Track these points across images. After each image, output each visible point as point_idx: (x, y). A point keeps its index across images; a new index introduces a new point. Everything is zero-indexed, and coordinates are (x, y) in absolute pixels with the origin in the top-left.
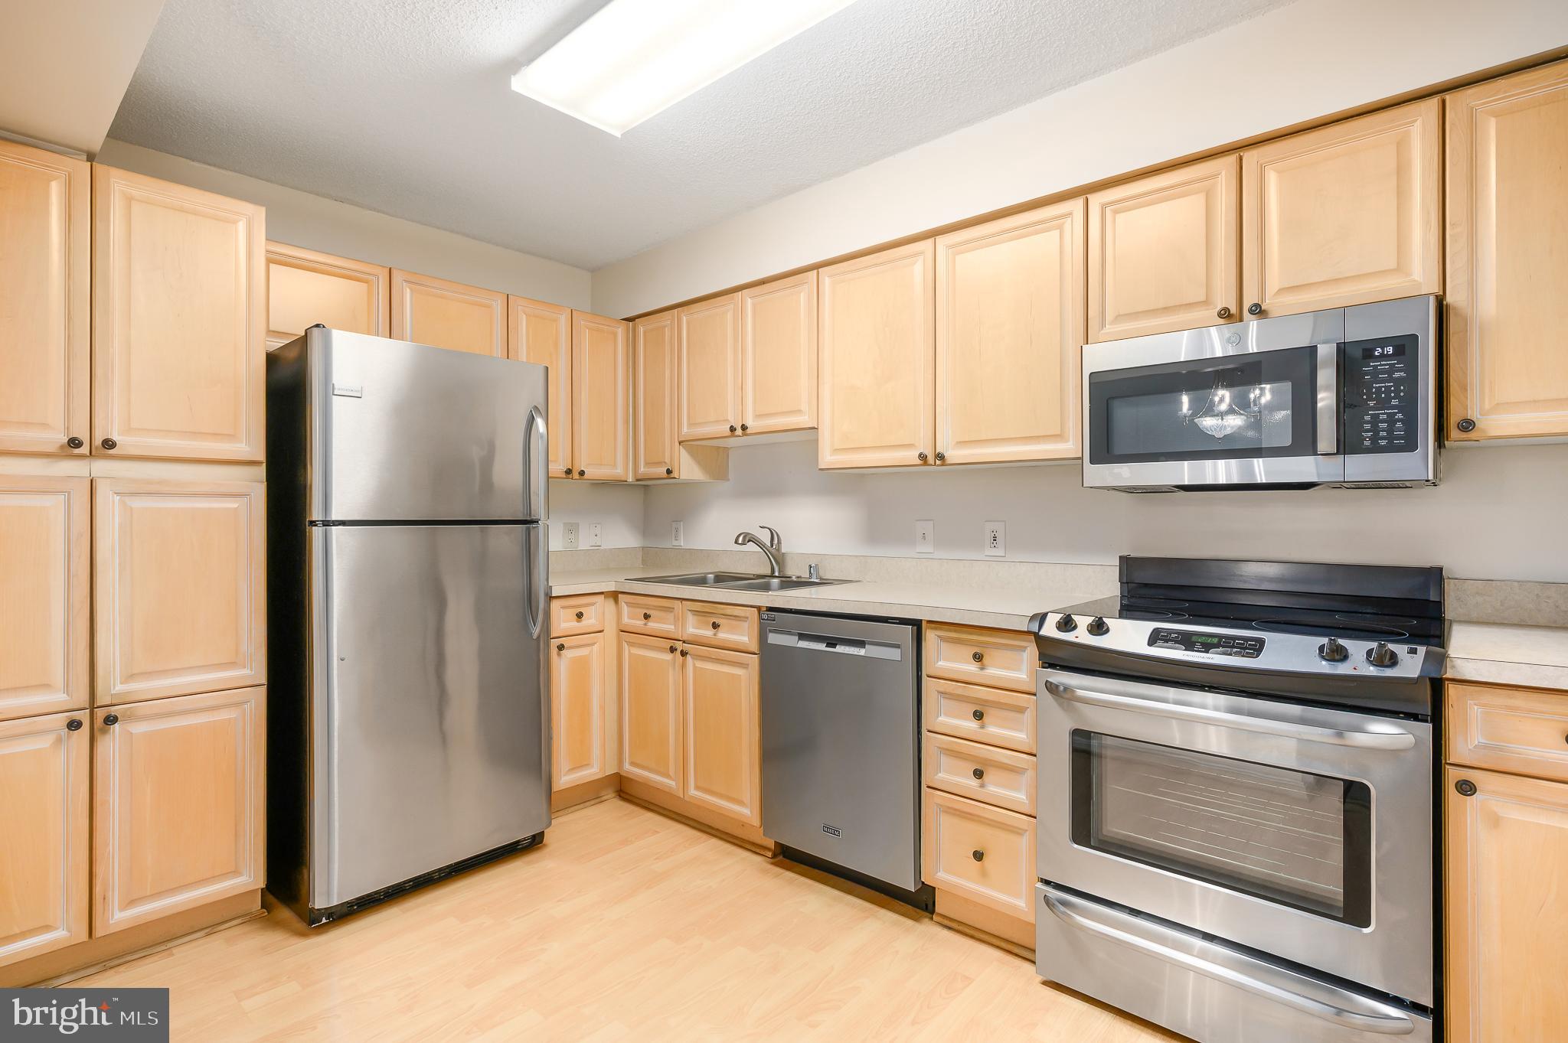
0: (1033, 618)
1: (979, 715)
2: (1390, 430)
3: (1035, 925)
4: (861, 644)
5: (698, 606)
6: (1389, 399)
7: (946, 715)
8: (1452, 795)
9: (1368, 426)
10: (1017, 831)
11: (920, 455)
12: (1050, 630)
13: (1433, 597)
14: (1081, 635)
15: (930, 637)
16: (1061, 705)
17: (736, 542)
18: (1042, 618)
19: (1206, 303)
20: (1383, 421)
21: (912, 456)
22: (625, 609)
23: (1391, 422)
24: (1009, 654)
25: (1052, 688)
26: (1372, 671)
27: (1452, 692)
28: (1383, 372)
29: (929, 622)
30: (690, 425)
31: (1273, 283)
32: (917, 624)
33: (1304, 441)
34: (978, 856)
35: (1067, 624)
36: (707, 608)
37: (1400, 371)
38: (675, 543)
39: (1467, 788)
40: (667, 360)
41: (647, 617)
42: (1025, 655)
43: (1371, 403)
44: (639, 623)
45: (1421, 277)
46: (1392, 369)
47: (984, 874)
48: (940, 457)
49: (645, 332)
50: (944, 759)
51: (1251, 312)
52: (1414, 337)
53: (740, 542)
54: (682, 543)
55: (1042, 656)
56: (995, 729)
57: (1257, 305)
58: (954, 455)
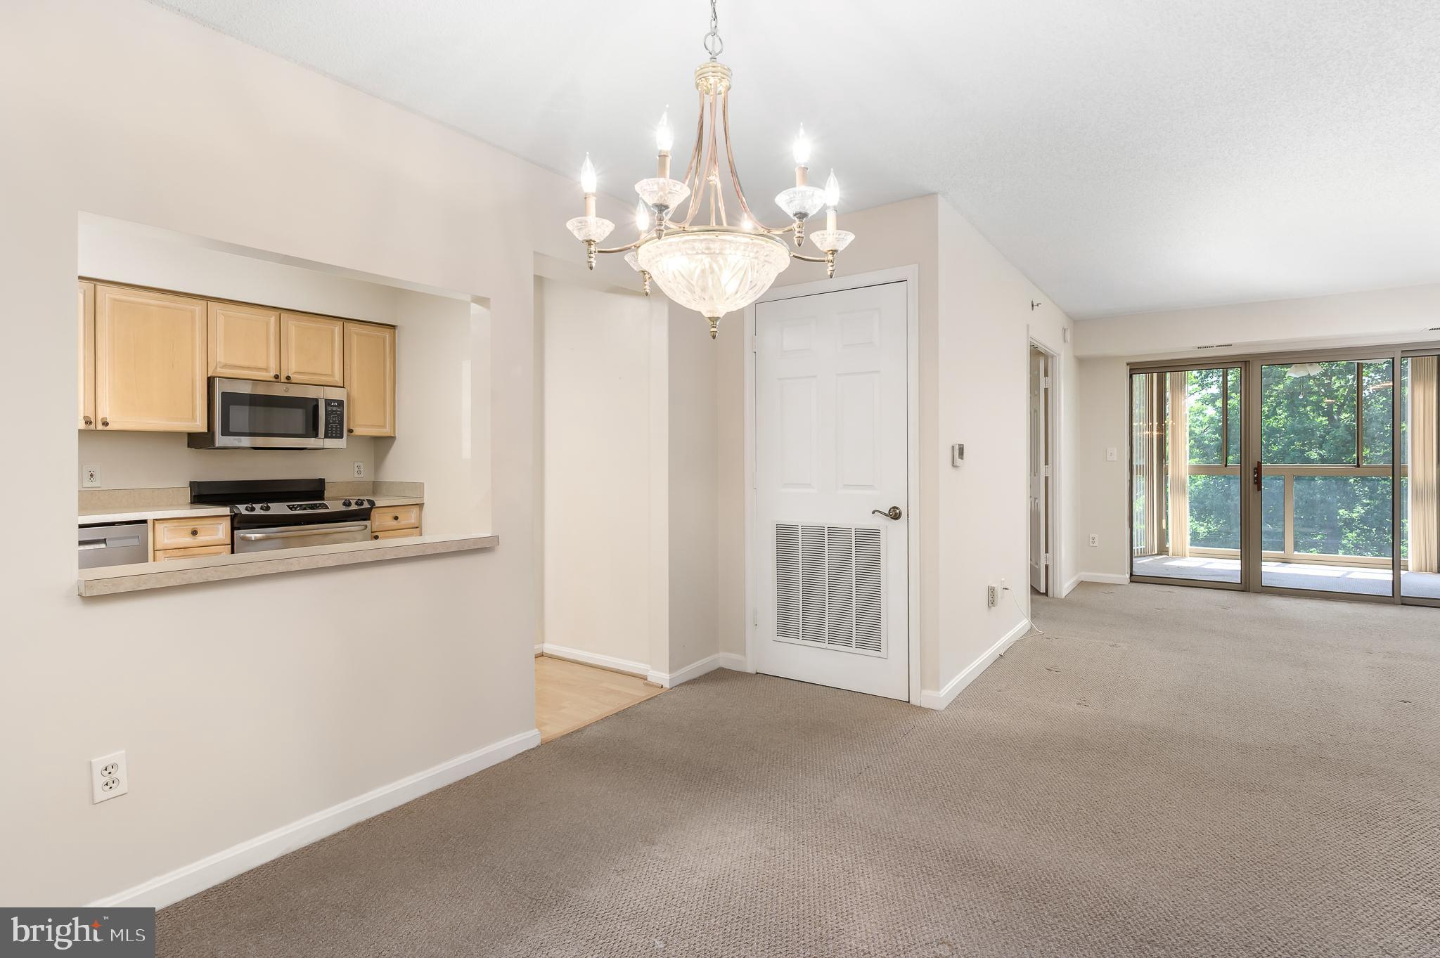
2: (336, 431)
4: (102, 541)
9: (330, 429)
12: (242, 511)
14: (258, 511)
15: (159, 529)
19: (267, 370)
23: (336, 427)
28: (334, 411)
29: (157, 520)
31: (293, 368)
32: (147, 522)
42: (222, 527)
45: (338, 380)
46: (337, 411)
48: (105, 424)
57: (288, 377)
58: (113, 423)
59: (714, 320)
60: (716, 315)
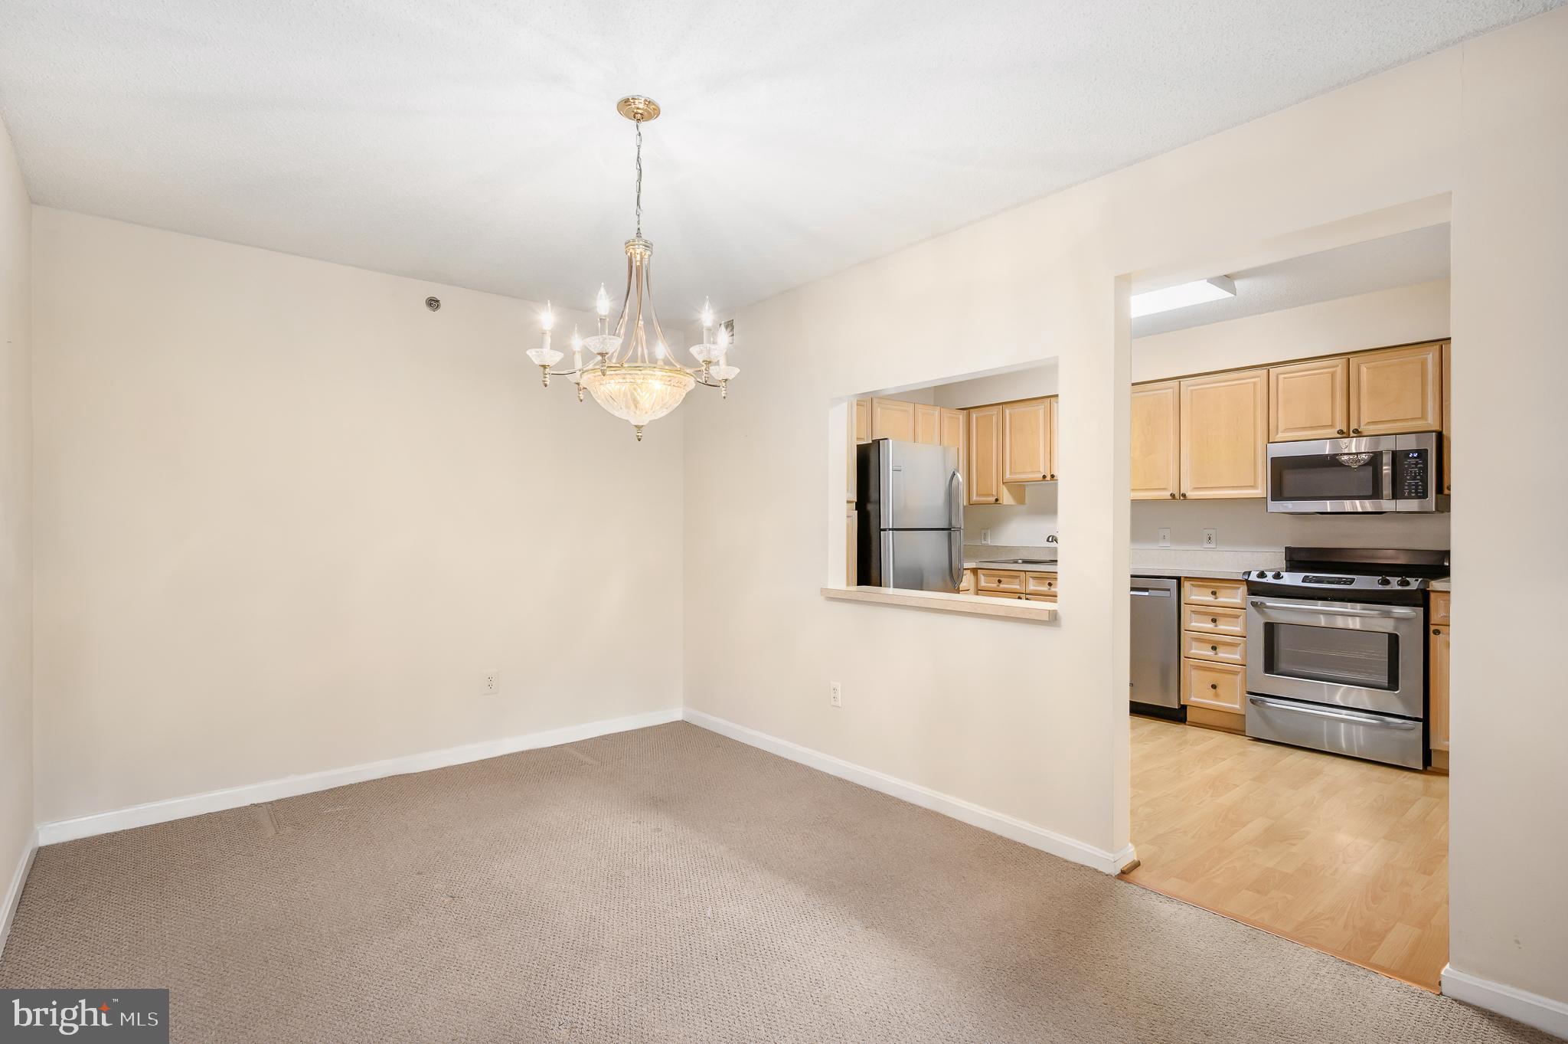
0: (1244, 573)
1: (1214, 621)
2: (1416, 489)
3: (1244, 715)
4: (1146, 590)
5: (1035, 575)
6: (1416, 476)
7: (1195, 622)
8: (1432, 635)
9: (1406, 487)
10: (1235, 673)
11: (1171, 495)
12: (1253, 577)
13: (1446, 564)
14: (1269, 579)
15: (1187, 586)
16: (1258, 612)
17: (1048, 541)
18: (1249, 573)
19: (1332, 426)
20: (1413, 485)
21: (1166, 495)
22: (982, 578)
23: (1417, 485)
24: (1229, 591)
25: (1254, 604)
26: (1400, 588)
27: (1432, 595)
28: (1413, 464)
29: (1186, 577)
30: (1011, 473)
31: (1364, 419)
32: (1179, 579)
33: (1376, 494)
34: (1214, 687)
35: (1262, 575)
36: (1045, 575)
37: (1420, 464)
38: (983, 542)
39: (1437, 632)
40: (994, 434)
41: (1000, 581)
42: (1240, 591)
43: (1408, 477)
44: (994, 585)
45: (1432, 422)
46: (1417, 464)
47: (1217, 696)
48: (1184, 495)
49: (977, 419)
50: (1194, 644)
51: (1353, 432)
52: (1427, 450)
53: (1050, 540)
54: (989, 542)
55: (1248, 590)
56: (1222, 627)
57: (1357, 430)
58: (1191, 494)
59: (639, 427)
60: (641, 424)
